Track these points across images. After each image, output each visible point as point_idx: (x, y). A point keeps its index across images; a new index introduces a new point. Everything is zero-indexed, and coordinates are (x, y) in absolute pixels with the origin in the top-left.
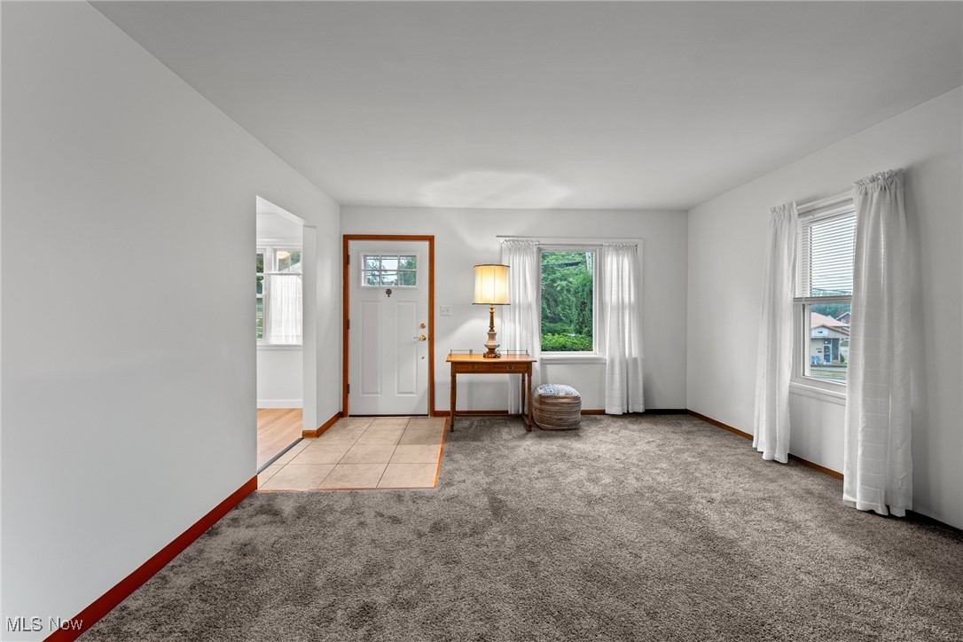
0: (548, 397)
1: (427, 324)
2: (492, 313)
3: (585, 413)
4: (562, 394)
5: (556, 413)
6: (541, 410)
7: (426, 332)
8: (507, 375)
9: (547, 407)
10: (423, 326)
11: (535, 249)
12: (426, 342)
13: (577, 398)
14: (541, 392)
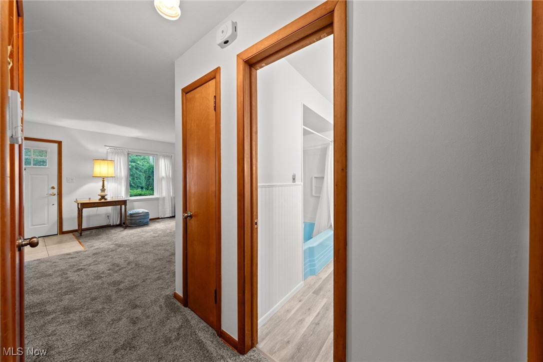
0: (132, 214)
1: (56, 186)
2: (103, 181)
3: (151, 220)
4: (140, 212)
5: (138, 219)
6: (131, 220)
7: (56, 191)
8: (110, 207)
9: (134, 218)
10: (53, 188)
11: (126, 154)
12: (56, 197)
13: (148, 213)
14: (131, 212)
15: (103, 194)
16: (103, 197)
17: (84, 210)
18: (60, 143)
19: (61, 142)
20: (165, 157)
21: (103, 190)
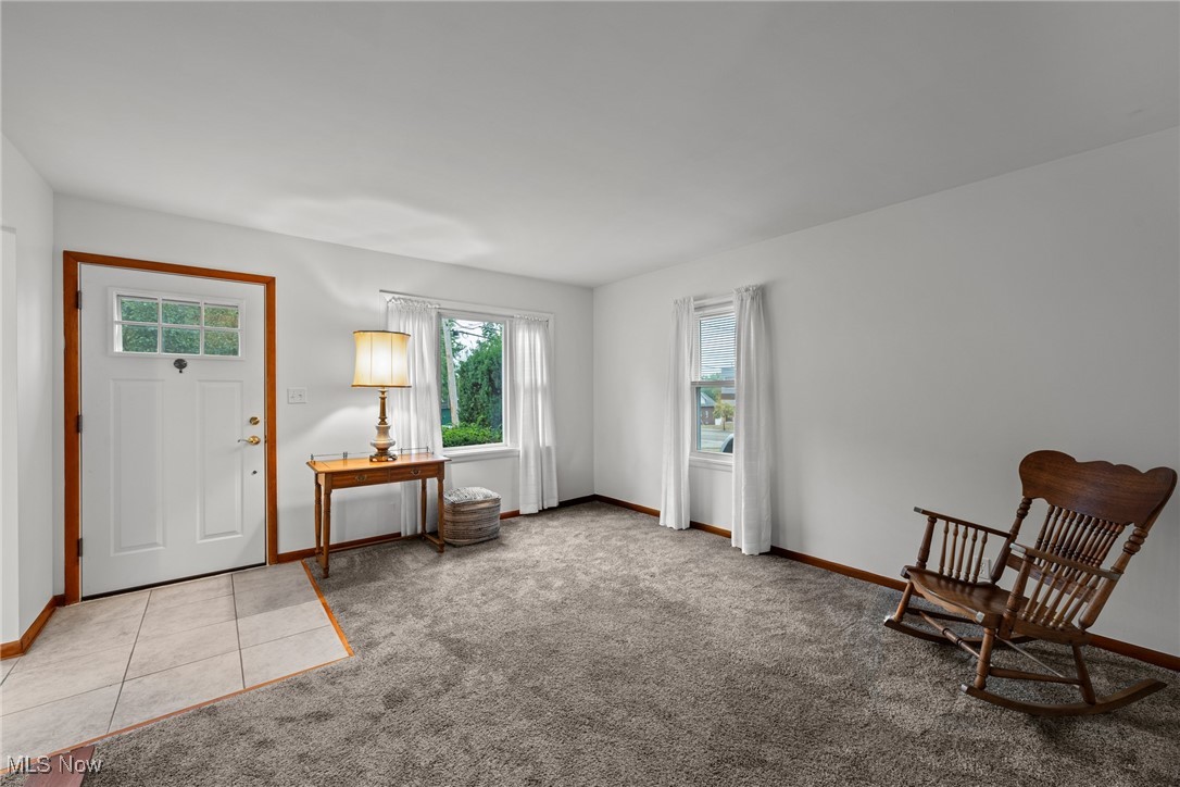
0: (464, 504)
1: (261, 417)
2: (383, 399)
3: (504, 516)
4: (480, 498)
5: (474, 522)
6: (454, 523)
7: (259, 431)
8: (399, 483)
9: (463, 517)
10: (254, 421)
11: (434, 314)
12: (261, 448)
13: (497, 500)
14: (453, 499)
15: (382, 441)
16: (383, 452)
17: (336, 494)
18: (269, 283)
19: (274, 279)
20: (531, 323)
21: (383, 428)
